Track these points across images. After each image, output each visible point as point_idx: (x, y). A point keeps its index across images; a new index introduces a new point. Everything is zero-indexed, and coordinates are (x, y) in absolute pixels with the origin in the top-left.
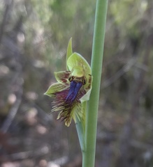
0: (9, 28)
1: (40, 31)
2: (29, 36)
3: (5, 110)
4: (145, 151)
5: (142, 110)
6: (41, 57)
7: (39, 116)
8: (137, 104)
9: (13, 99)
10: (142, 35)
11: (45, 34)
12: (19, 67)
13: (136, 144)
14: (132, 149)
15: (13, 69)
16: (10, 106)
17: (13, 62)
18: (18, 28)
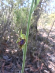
0: (8, 24)
1: (14, 25)
2: (12, 25)
3: (7, 39)
4: (33, 48)
5: (33, 40)
6: (14, 29)
7: (13, 40)
8: (32, 39)
9: (8, 37)
10: (33, 26)
11: (15, 25)
12: (10, 31)
13: (31, 46)
14: (31, 47)
15: (9, 31)
16: (8, 39)
17: (9, 30)
18: (10, 24)
